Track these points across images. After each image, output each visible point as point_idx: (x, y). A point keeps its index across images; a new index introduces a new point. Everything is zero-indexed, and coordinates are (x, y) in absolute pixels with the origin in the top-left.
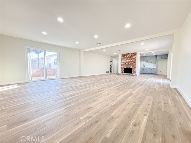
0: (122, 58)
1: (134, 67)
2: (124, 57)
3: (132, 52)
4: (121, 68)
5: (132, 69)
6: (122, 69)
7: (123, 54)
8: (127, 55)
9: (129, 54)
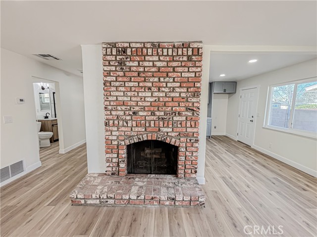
0: (108, 74)
1: (187, 135)
2: (121, 63)
3: (178, 40)
4: (108, 142)
5: (176, 149)
6: (110, 147)
7: (113, 45)
8: (140, 52)
9: (156, 46)
